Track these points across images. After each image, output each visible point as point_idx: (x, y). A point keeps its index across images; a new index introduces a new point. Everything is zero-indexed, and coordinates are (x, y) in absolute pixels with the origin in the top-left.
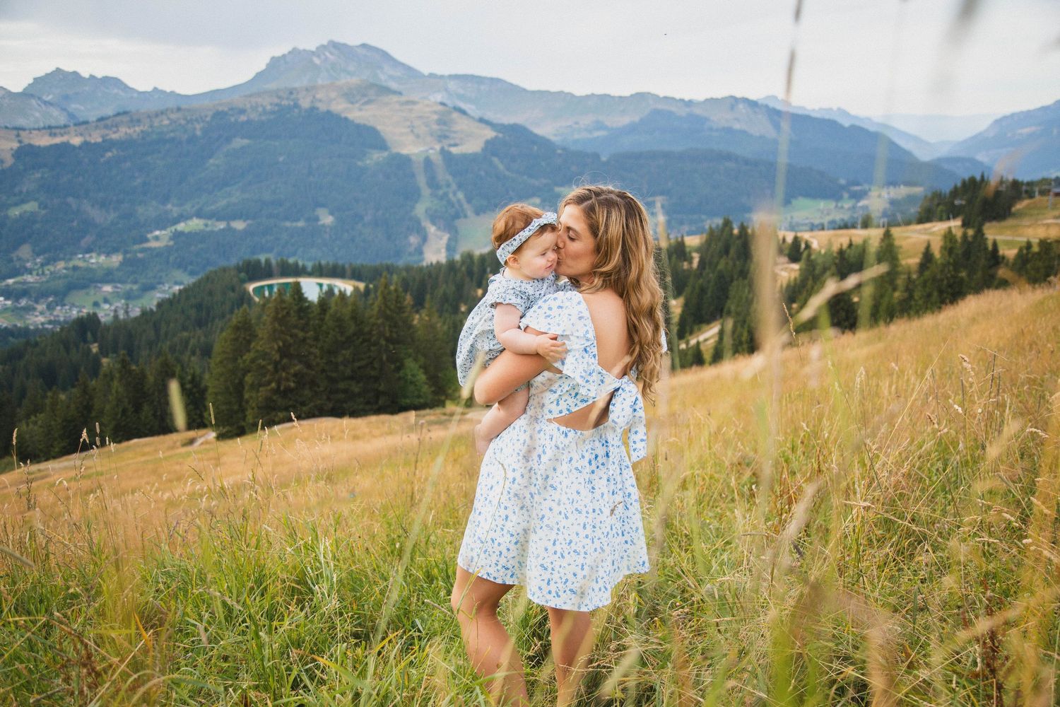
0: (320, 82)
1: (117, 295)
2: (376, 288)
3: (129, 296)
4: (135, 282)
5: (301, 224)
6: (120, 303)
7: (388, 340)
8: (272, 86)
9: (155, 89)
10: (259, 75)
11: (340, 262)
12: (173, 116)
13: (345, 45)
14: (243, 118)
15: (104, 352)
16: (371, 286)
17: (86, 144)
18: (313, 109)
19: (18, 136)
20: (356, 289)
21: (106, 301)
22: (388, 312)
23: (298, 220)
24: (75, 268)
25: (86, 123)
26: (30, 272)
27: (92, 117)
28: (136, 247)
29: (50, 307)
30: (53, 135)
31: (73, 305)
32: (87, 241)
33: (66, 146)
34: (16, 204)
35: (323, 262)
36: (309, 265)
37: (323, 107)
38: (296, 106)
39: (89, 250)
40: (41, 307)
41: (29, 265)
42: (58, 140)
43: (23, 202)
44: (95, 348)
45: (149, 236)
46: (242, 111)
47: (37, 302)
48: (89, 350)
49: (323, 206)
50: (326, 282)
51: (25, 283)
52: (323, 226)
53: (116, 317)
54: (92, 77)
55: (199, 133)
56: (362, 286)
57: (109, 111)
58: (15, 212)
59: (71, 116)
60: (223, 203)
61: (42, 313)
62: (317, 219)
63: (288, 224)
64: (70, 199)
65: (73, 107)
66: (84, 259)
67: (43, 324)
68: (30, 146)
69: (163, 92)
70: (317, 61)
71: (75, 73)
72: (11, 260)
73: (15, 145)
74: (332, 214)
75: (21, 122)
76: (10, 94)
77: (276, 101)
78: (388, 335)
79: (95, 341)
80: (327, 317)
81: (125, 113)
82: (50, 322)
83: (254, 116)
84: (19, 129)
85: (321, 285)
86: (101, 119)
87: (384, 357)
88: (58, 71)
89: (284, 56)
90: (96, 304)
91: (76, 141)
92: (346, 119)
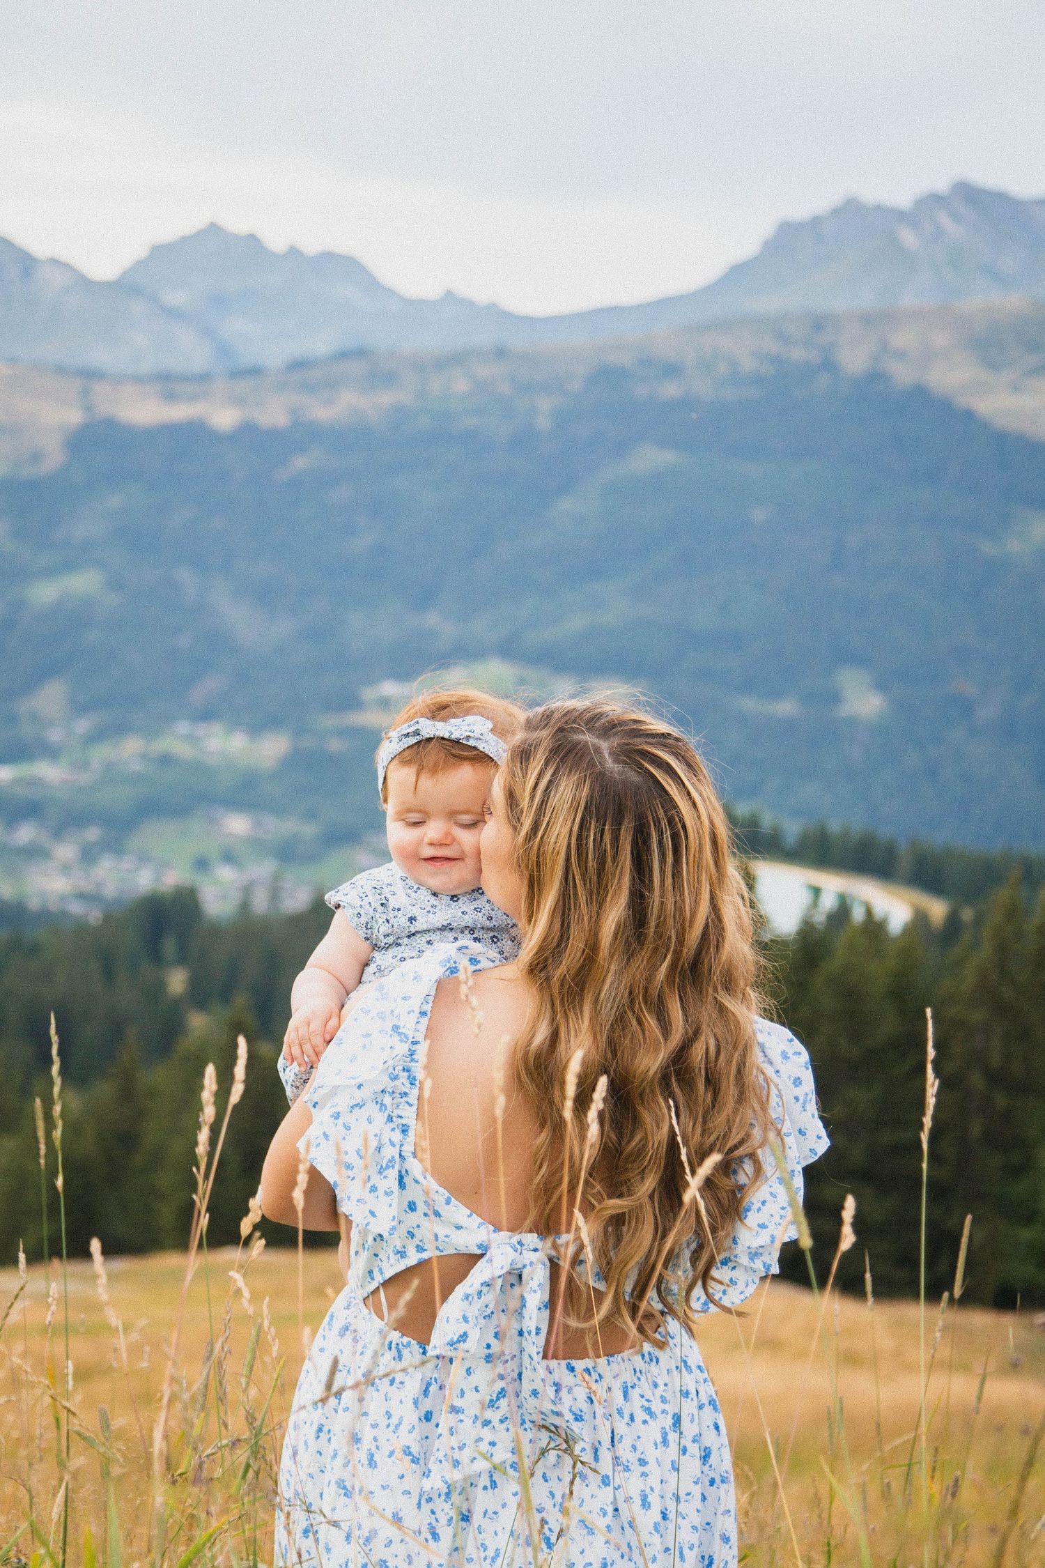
0: (907, 301)
1: (258, 846)
2: (978, 921)
3: (288, 853)
4: (310, 815)
5: (786, 708)
6: (262, 869)
7: (996, 1078)
8: (769, 303)
9: (449, 293)
10: (739, 273)
11: (885, 833)
12: (484, 371)
13: (1001, 198)
14: (671, 390)
15: (199, 996)
16: (967, 915)
17: (247, 433)
18: (876, 377)
19: (85, 392)
20: (920, 918)
21: (229, 857)
22: (1007, 993)
23: (776, 694)
24: (166, 760)
25: (255, 372)
26: (52, 753)
27: (275, 355)
28: (330, 721)
29: (88, 856)
30: (170, 397)
31: (143, 858)
32: (209, 687)
33: (195, 432)
34: (49, 572)
35: (835, 827)
36: (792, 829)
37: (903, 375)
38: (829, 365)
39: (206, 715)
40: (66, 851)
41: (55, 735)
42: (179, 412)
43: (69, 566)
44: (177, 981)
45: (368, 694)
46: (672, 370)
47: (58, 833)
48: (161, 986)
49: (858, 660)
50: (833, 885)
51: (34, 782)
52: (852, 721)
53: (245, 906)
54: (294, 252)
55: (543, 423)
56: (937, 909)
57: (320, 344)
58: (45, 593)
59: (224, 350)
60: (576, 624)
61: (66, 869)
62: (834, 698)
63: (749, 704)
64: (184, 575)
65: (236, 327)
66: (190, 738)
67: (63, 898)
68: (111, 425)
69: (469, 304)
70: (908, 238)
71: (253, 239)
72: (13, 719)
73: (74, 417)
74: (881, 685)
75: (100, 356)
76: (84, 283)
77: (772, 346)
78: (996, 1060)
79: (182, 960)
80: (818, 981)
81: (360, 353)
82: (81, 896)
83: (702, 387)
84: (90, 375)
85: (816, 891)
86: (298, 365)
87: (976, 1129)
88: (213, 229)
89: (816, 221)
90: (202, 864)
91: (224, 418)
92: (969, 415)
